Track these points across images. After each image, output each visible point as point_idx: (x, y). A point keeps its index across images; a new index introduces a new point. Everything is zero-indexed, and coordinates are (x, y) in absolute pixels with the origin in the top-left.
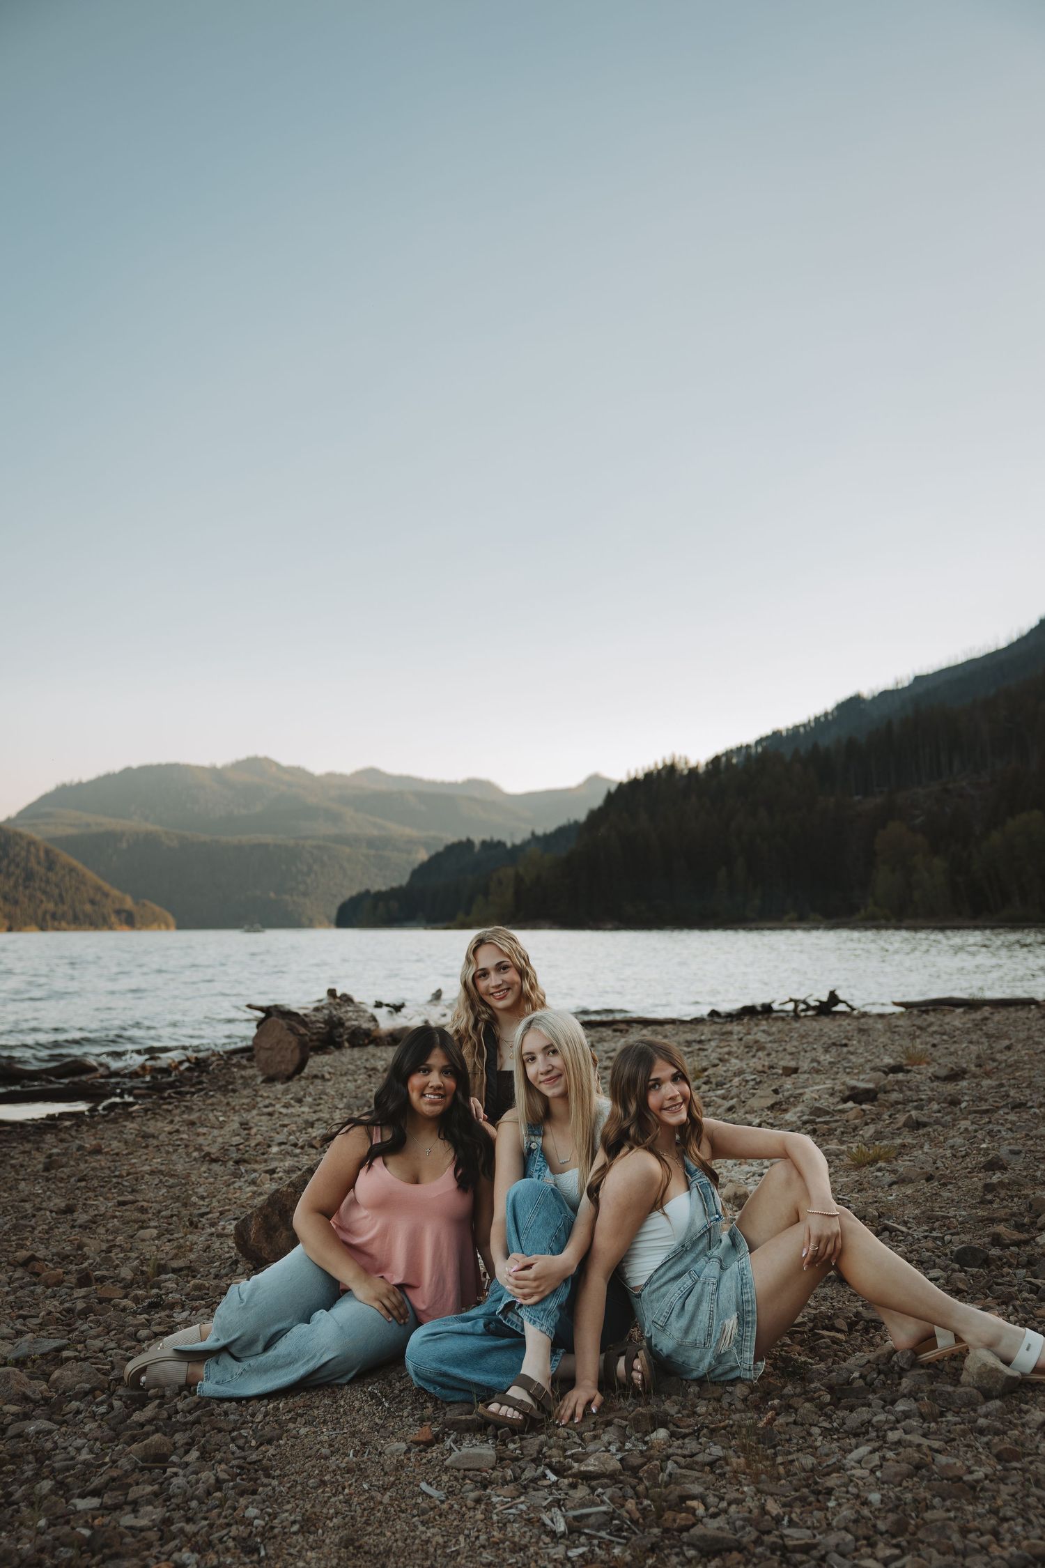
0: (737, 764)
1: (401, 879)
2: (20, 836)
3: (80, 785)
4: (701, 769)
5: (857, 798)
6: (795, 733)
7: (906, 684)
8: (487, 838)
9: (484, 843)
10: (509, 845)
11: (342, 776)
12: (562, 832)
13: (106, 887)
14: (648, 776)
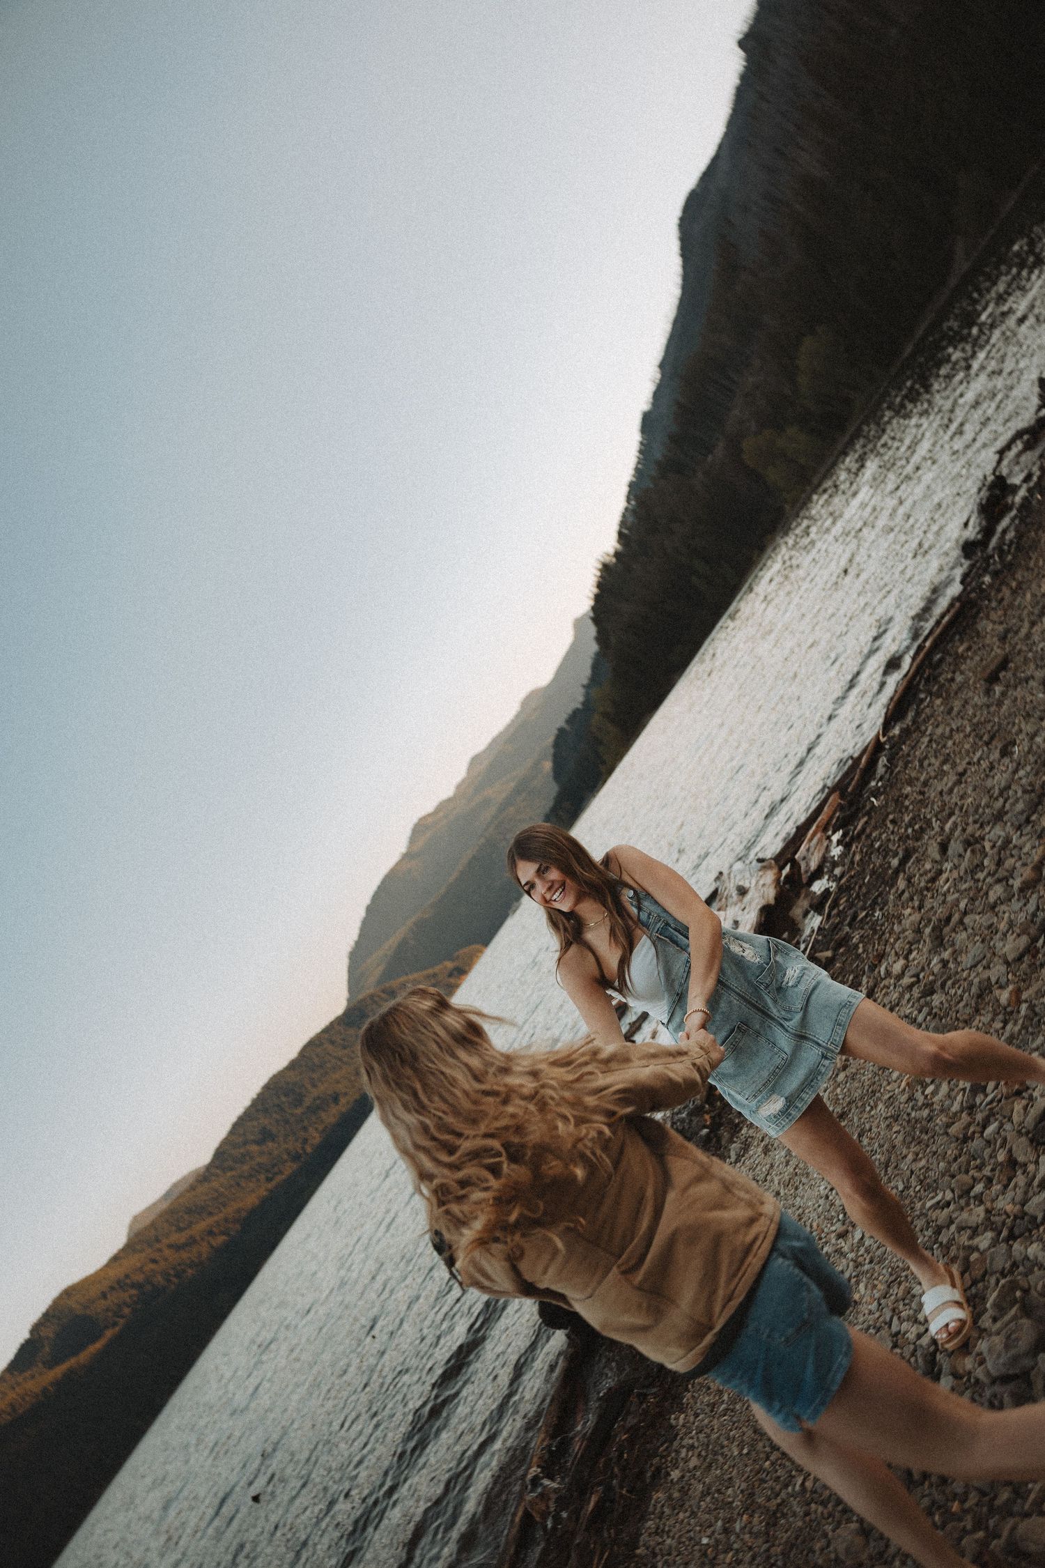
1: (553, 789)
2: (362, 1000)
3: (358, 943)
4: (619, 548)
5: (710, 458)
6: (638, 472)
7: (659, 376)
8: (565, 716)
9: (568, 722)
10: (579, 706)
11: (463, 781)
12: (596, 667)
13: (430, 971)
14: (599, 585)
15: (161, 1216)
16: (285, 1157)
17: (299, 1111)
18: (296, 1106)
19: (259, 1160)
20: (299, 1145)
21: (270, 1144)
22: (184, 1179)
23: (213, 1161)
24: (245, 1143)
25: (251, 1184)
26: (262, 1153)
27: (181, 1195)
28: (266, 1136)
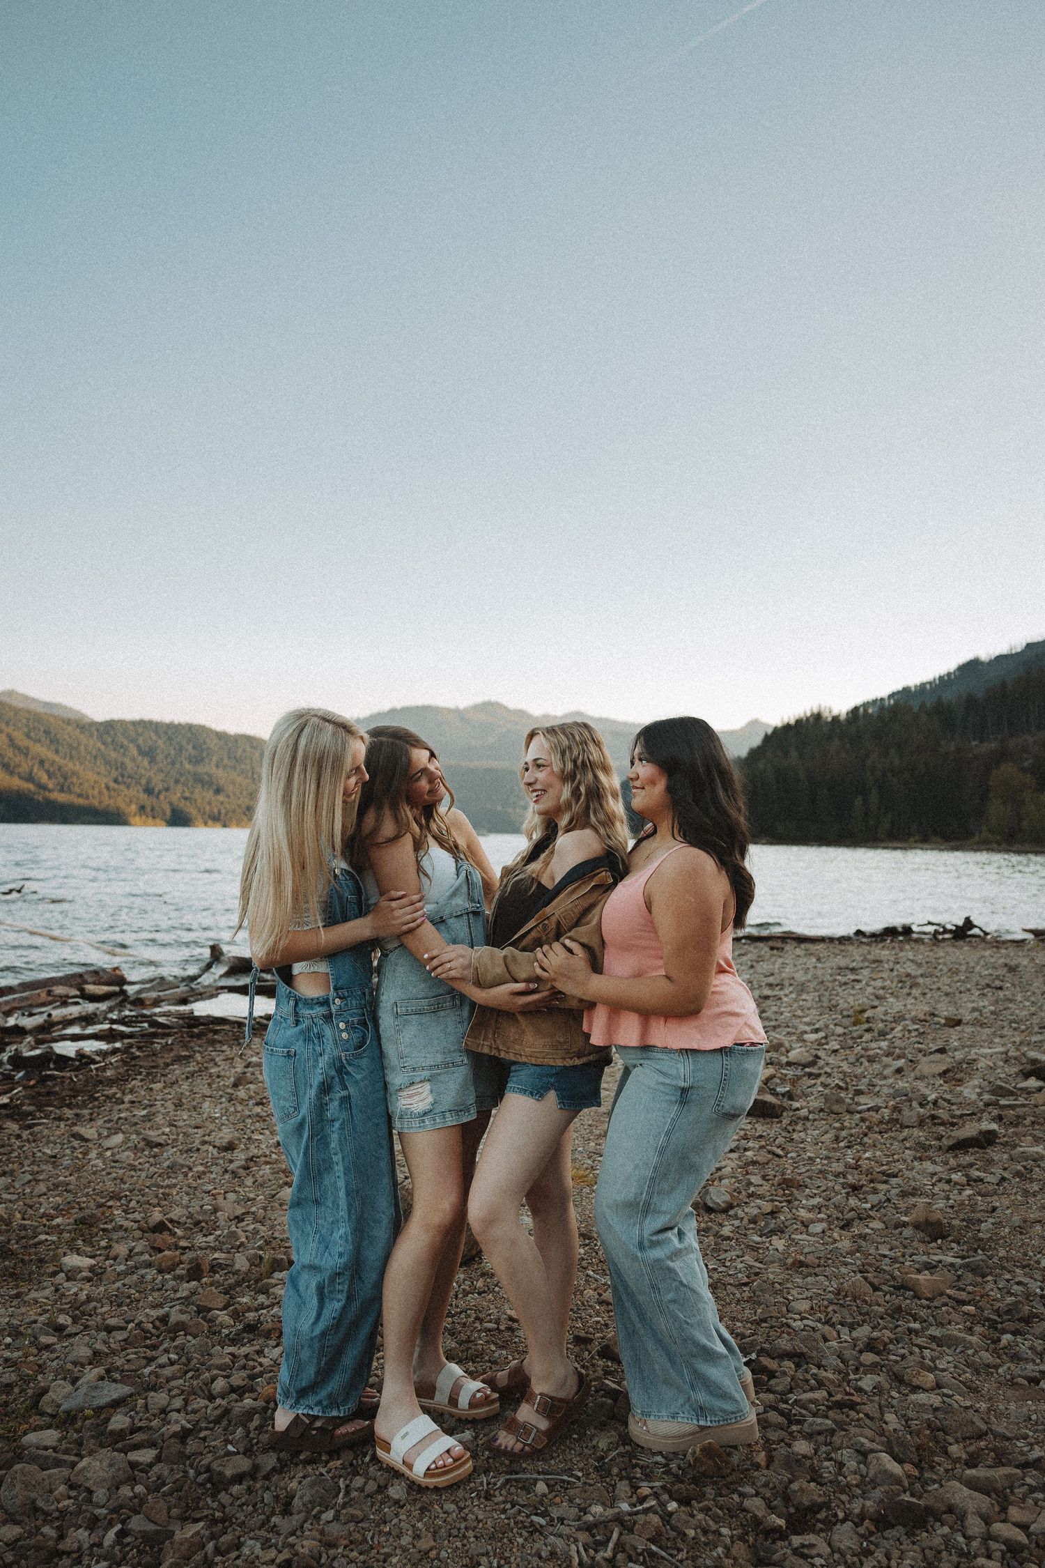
0: (871, 715)
4: (843, 717)
5: (974, 743)
6: (922, 688)
7: (1019, 650)
14: (799, 722)
15: (29, 712)
16: (143, 781)
17: (187, 766)
18: (190, 762)
19: (127, 761)
20: (160, 786)
21: (146, 762)
22: (71, 710)
23: (101, 724)
24: (132, 741)
25: (102, 768)
26: (134, 760)
27: (55, 717)
28: (149, 753)
